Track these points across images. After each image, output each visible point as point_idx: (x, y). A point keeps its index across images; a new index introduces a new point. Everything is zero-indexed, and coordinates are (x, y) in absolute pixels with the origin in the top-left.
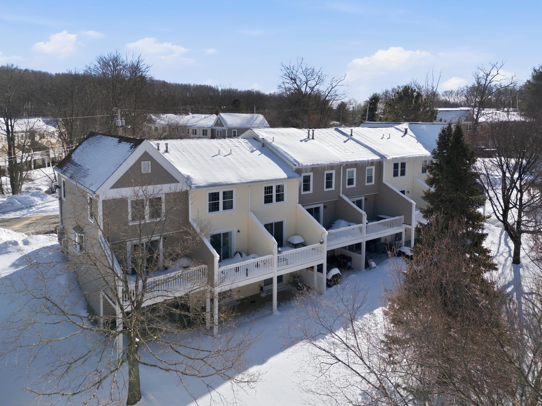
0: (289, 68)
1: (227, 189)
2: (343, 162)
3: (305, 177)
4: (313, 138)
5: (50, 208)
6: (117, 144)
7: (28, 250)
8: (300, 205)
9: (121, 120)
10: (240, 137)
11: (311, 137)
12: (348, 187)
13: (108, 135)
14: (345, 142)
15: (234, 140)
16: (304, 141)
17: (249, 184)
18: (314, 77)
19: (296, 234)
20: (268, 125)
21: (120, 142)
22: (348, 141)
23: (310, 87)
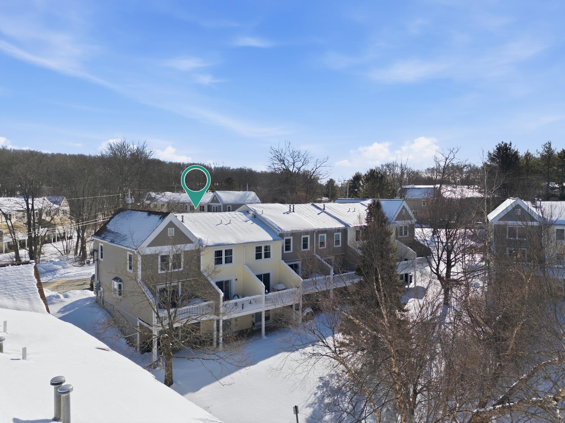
0: (278, 151)
1: (228, 248)
2: (315, 229)
3: (286, 240)
4: (293, 211)
5: (71, 274)
6: (147, 216)
7: (68, 301)
8: (283, 261)
9: (131, 198)
10: (236, 211)
11: (292, 210)
12: (320, 248)
13: (137, 211)
14: (318, 214)
15: (232, 213)
16: (286, 214)
17: (245, 244)
18: (301, 158)
19: (280, 283)
20: (260, 201)
21: (149, 215)
22: (321, 214)
23: (297, 168)
